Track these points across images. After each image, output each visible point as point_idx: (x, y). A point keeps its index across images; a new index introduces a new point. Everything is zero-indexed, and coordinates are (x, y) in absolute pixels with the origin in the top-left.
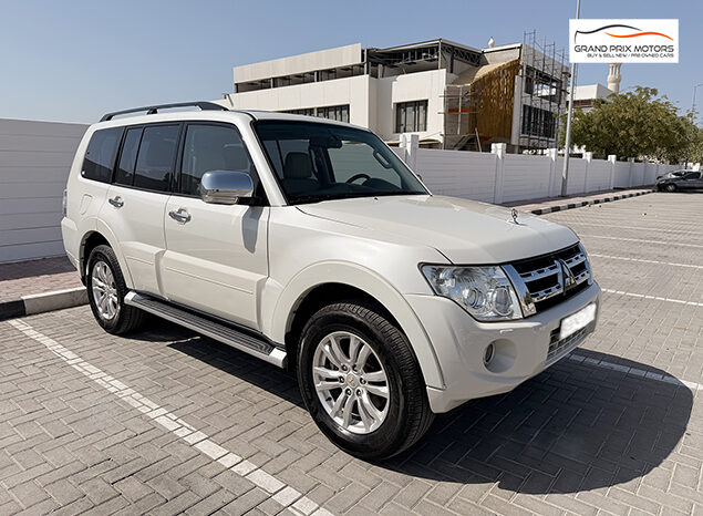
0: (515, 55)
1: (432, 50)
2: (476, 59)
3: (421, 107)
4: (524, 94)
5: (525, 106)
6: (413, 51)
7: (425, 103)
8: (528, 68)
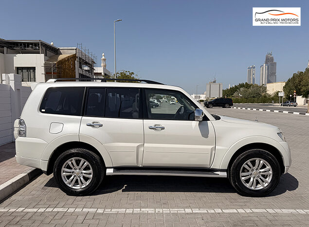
0: (74, 52)
1: (36, 44)
2: (57, 52)
3: (31, 71)
4: (79, 69)
5: (80, 74)
6: (24, 43)
7: (34, 69)
8: (80, 58)
